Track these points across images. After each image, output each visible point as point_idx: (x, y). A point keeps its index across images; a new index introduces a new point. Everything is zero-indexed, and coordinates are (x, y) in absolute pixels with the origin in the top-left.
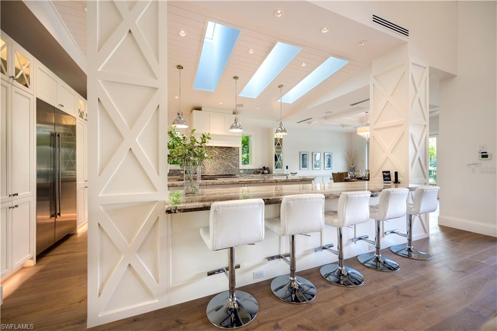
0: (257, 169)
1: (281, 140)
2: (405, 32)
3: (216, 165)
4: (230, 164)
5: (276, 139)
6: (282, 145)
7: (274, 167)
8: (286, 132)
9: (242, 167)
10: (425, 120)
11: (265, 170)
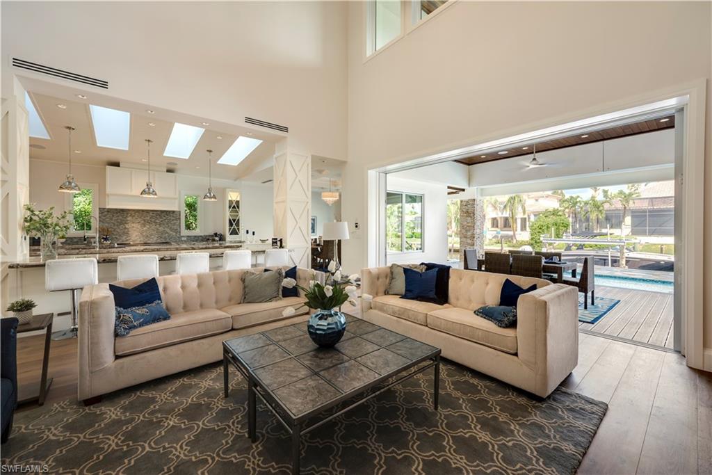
0: (206, 236)
1: (238, 202)
2: (285, 129)
3: (146, 231)
4: (168, 230)
5: (231, 202)
6: (238, 208)
7: (227, 234)
8: (215, 198)
9: (184, 232)
10: (307, 197)
11: (216, 236)
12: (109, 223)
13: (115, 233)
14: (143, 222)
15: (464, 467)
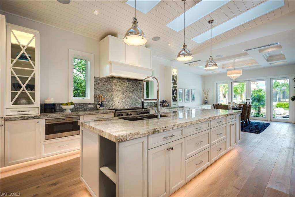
1: (176, 76)
3: (124, 98)
4: (136, 97)
5: (173, 76)
6: (177, 81)
7: (171, 101)
12: (101, 91)
14: (122, 90)
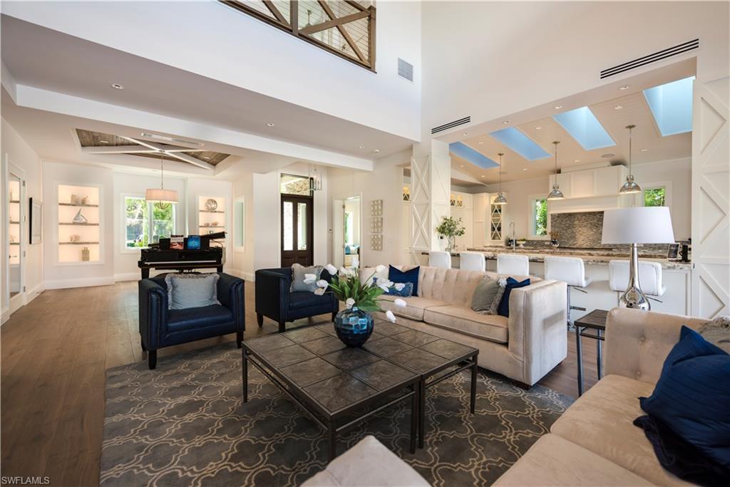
13: (564, 237)
14: (589, 225)
15: (201, 472)
